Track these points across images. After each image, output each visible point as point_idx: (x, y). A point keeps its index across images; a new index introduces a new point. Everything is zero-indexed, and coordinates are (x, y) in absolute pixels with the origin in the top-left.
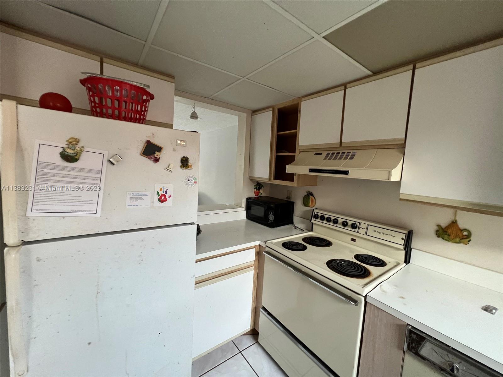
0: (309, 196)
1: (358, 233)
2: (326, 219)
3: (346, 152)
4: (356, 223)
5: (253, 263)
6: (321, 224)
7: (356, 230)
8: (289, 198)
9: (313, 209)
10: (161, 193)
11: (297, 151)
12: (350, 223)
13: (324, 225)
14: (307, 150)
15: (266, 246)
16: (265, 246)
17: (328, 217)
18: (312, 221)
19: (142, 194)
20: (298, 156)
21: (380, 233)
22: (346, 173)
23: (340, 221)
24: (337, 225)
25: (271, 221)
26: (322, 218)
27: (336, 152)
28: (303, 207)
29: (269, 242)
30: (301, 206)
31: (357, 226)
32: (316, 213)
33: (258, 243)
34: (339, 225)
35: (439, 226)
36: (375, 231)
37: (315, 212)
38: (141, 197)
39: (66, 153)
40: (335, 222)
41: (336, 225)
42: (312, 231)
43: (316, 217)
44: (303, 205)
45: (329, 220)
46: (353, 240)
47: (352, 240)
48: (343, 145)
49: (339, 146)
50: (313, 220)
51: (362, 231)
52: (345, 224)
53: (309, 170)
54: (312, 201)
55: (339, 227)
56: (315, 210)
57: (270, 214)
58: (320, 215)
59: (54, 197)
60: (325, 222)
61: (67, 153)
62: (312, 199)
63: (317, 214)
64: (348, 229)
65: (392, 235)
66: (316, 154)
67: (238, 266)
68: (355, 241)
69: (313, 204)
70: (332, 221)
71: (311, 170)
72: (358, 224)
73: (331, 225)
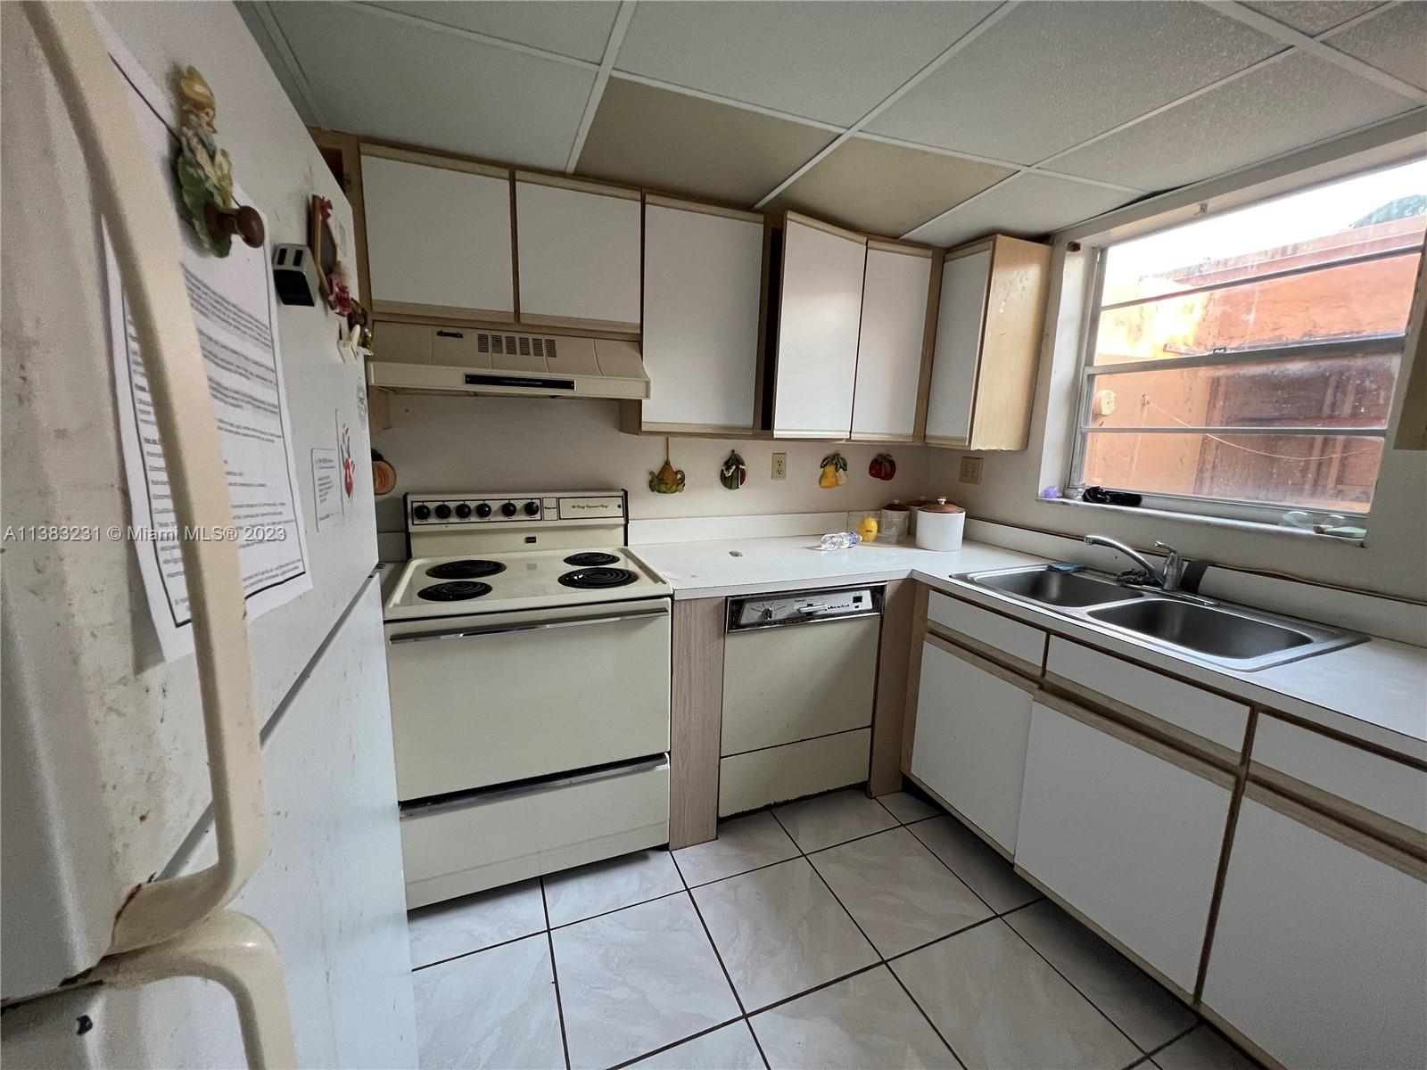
1: (543, 522)
2: (454, 512)
3: (531, 337)
4: (533, 501)
6: (443, 528)
7: (538, 516)
9: (403, 496)
12: (519, 504)
13: (451, 528)
17: (460, 506)
18: (411, 529)
21: (583, 507)
22: (566, 385)
23: (495, 506)
24: (492, 518)
26: (443, 512)
27: (504, 335)
29: (393, 607)
31: (537, 507)
32: (415, 505)
34: (495, 516)
35: (651, 473)
36: (574, 507)
37: (412, 502)
40: (483, 511)
41: (486, 519)
42: (410, 557)
43: (422, 513)
45: (463, 512)
46: (531, 540)
47: (528, 542)
48: (523, 320)
50: (413, 524)
51: (550, 514)
52: (508, 510)
53: (463, 378)
55: (497, 521)
56: (410, 498)
58: (431, 506)
60: (453, 519)
63: (423, 507)
65: (602, 506)
66: (440, 334)
68: (535, 542)
69: (391, 482)
70: (474, 513)
71: (472, 379)
72: (538, 502)
73: (474, 522)
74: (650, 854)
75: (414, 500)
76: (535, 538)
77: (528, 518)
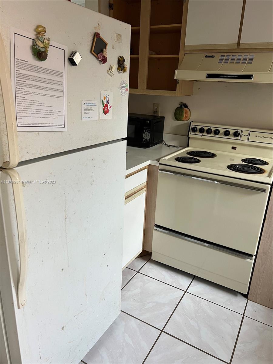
0: (183, 108)
2: (206, 131)
3: (243, 54)
4: (238, 131)
5: (145, 184)
6: (200, 137)
7: (238, 138)
8: (155, 112)
9: (190, 123)
10: (105, 103)
11: (181, 52)
12: (232, 132)
13: (203, 137)
14: (195, 51)
15: (160, 164)
16: (158, 165)
17: (208, 129)
18: (190, 136)
19: (92, 104)
20: (184, 58)
21: (261, 137)
22: (249, 77)
23: (222, 131)
24: (219, 136)
25: (146, 140)
26: (202, 131)
27: (231, 55)
28: (175, 121)
29: (163, 159)
30: (173, 121)
31: (239, 134)
32: (193, 126)
33: (148, 163)
34: (221, 135)
36: (256, 136)
37: (192, 125)
38: (92, 108)
39: (37, 47)
40: (217, 132)
41: (217, 136)
42: (188, 146)
43: (194, 130)
44: (175, 119)
45: (209, 131)
46: (234, 148)
47: (232, 149)
48: (241, 47)
49: (236, 48)
50: (191, 134)
51: (244, 138)
52: (227, 133)
53: (206, 76)
54: (187, 113)
55: (221, 137)
57: (146, 132)
58: (198, 128)
59: (33, 107)
60: (205, 134)
61: (39, 47)
62: (186, 111)
63: (196, 128)
64: (231, 139)
65: (271, 138)
66: (206, 56)
67: (135, 188)
68: (236, 149)
69: (189, 116)
70: (213, 133)
71: (209, 76)
72: (240, 132)
73: (212, 137)
74: (239, 295)
75: (193, 125)
76: (236, 148)
77: (234, 138)
